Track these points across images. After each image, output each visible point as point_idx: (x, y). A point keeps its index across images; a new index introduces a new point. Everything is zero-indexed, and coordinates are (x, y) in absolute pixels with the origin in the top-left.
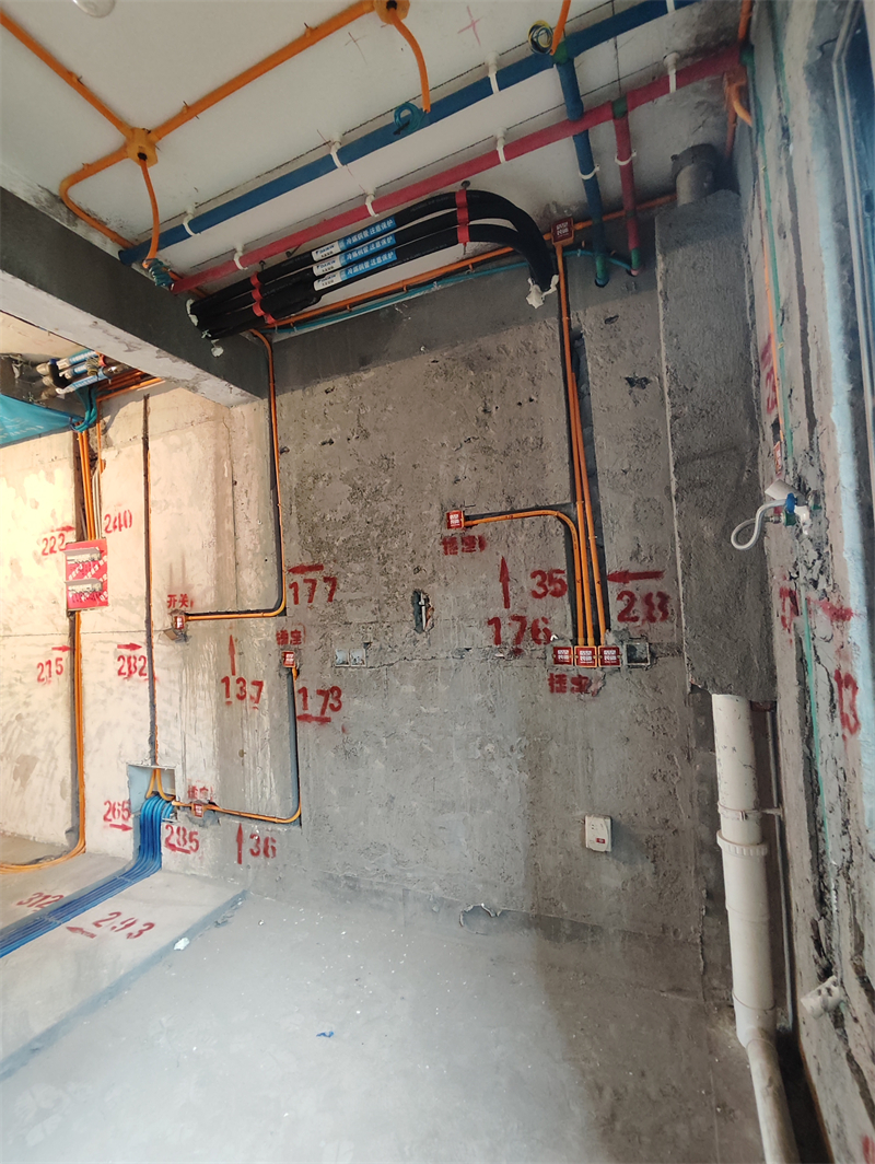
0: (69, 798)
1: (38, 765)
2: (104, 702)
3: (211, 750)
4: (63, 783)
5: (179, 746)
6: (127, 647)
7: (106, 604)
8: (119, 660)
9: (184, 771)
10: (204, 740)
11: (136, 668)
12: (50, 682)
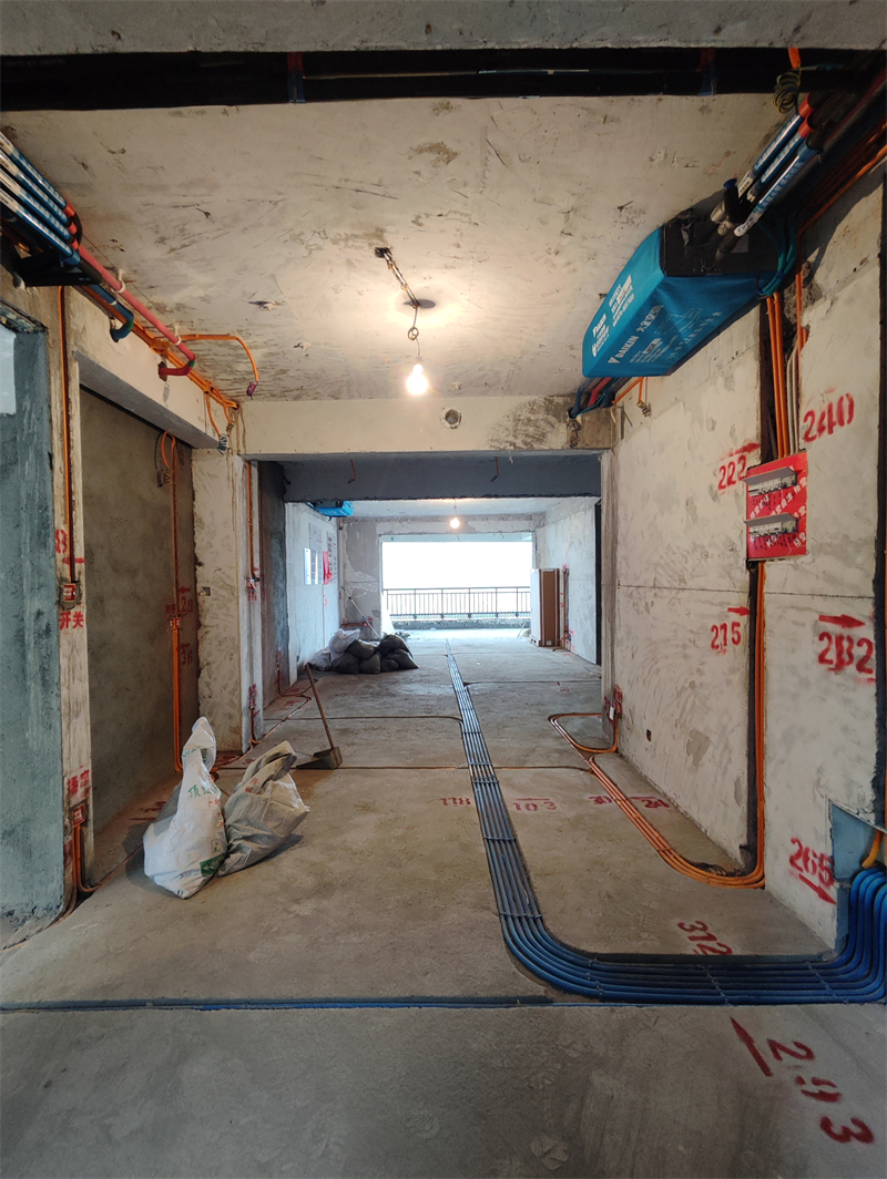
0: (744, 805)
1: (711, 748)
4: (737, 783)
6: (836, 620)
7: (802, 551)
8: (821, 638)
11: (851, 656)
12: (725, 651)
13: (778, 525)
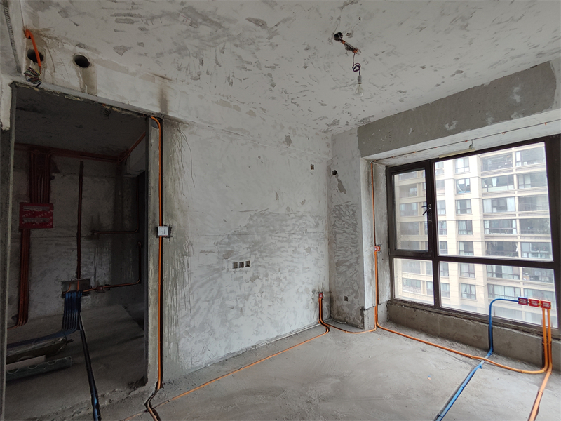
2: (46, 262)
3: (108, 270)
5: (92, 271)
7: (52, 227)
9: (95, 277)
10: (105, 267)
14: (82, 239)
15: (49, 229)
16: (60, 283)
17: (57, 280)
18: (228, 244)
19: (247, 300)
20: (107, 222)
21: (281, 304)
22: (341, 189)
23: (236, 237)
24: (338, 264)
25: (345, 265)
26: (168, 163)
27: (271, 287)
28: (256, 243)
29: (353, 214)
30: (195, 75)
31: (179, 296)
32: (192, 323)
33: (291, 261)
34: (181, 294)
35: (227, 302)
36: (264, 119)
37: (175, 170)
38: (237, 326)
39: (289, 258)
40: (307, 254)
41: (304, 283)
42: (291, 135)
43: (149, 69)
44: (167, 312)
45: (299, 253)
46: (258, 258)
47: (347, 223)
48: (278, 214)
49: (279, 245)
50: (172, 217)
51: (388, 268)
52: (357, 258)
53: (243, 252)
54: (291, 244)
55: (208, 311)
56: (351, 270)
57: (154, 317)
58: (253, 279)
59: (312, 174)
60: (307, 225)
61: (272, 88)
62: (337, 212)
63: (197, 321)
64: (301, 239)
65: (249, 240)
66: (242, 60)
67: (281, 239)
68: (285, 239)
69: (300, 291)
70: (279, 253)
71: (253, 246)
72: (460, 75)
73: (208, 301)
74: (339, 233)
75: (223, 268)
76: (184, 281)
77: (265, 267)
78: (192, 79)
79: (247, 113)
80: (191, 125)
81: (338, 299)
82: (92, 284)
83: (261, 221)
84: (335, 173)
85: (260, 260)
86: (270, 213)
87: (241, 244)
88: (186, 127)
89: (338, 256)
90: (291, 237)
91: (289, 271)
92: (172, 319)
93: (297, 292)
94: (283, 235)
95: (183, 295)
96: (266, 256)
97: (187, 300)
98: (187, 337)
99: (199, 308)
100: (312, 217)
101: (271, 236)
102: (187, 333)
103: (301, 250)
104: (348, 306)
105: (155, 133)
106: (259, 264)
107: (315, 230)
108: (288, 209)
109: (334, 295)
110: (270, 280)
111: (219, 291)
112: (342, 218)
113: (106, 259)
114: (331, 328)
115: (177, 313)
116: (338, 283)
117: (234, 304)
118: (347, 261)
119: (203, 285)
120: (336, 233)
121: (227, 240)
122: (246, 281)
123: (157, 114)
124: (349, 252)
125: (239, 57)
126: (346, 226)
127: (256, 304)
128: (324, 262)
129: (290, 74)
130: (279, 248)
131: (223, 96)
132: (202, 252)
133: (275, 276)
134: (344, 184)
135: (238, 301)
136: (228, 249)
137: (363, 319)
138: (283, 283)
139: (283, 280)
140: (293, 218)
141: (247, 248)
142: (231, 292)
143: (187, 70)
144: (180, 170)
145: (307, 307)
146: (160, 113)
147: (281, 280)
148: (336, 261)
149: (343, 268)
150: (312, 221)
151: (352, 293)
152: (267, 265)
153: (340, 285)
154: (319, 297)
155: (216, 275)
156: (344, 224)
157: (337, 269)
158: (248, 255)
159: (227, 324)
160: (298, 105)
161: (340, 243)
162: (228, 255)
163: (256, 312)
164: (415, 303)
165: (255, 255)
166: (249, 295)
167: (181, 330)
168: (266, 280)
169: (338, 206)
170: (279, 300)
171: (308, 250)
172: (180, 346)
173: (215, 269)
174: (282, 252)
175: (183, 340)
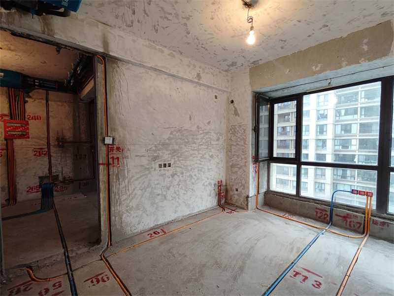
0: (7, 191)
2: (26, 163)
3: (71, 169)
5: (60, 169)
6: (39, 149)
8: (35, 152)
9: (62, 174)
10: (69, 167)
11: (43, 154)
13: (21, 133)
14: (51, 147)
15: (27, 139)
16: (37, 178)
17: (35, 175)
18: (155, 151)
19: (169, 189)
20: (68, 135)
21: (192, 193)
22: (236, 113)
23: (161, 146)
24: (232, 166)
25: (237, 167)
26: (110, 91)
27: (185, 181)
28: (175, 151)
29: (244, 132)
30: (129, 23)
31: (121, 186)
32: (131, 204)
33: (200, 164)
34: (123, 185)
35: (155, 191)
36: (181, 60)
37: (116, 96)
38: (161, 207)
39: (198, 162)
40: (211, 159)
41: (208, 179)
42: (201, 73)
43: (94, 16)
44: (113, 197)
45: (205, 158)
46: (176, 161)
47: (239, 138)
48: (191, 131)
49: (192, 152)
50: (115, 131)
51: (267, 170)
52: (246, 162)
53: (166, 157)
54: (200, 152)
55: (142, 197)
56: (241, 170)
57: (104, 200)
58: (173, 176)
59: (215, 102)
60: (211, 139)
61: (188, 35)
62: (233, 130)
63: (134, 203)
64: (207, 148)
65: (170, 148)
66: (164, 12)
67: (193, 148)
68: (195, 148)
69: (206, 184)
70: (191, 158)
71: (173, 153)
72: (326, 28)
73: (142, 190)
74: (234, 145)
75: (152, 168)
76: (124, 175)
77: (181, 167)
78: (127, 26)
79: (168, 55)
80: (128, 62)
81: (232, 190)
82: (61, 178)
83: (179, 135)
84: (232, 102)
85: (178, 162)
86: (185, 130)
87: (164, 151)
88: (124, 64)
89: (232, 161)
90: (200, 147)
91: (198, 170)
92: (117, 201)
93: (204, 185)
94: (194, 145)
95: (124, 185)
96: (182, 160)
97: (127, 189)
98: (127, 213)
99: (136, 194)
100: (215, 133)
101: (185, 146)
102: (127, 211)
103: (207, 156)
104: (238, 195)
105: (100, 68)
106: (177, 165)
107: (217, 143)
108: (198, 127)
109: (229, 187)
110: (184, 176)
111: (149, 183)
112: (236, 135)
113: (69, 161)
114: (226, 209)
115: (120, 198)
116: (232, 179)
117: (160, 192)
118: (238, 164)
119: (138, 179)
120: (232, 145)
121: (154, 148)
122: (168, 176)
123: (101, 53)
124: (240, 158)
125: (162, 8)
126: (239, 140)
127: (175, 193)
128: (223, 165)
129: (201, 24)
130: (191, 155)
131: (151, 40)
132: (137, 156)
133: (188, 174)
134: (238, 110)
135: (163, 190)
136: (155, 154)
137: (247, 204)
138: (194, 179)
139: (194, 177)
140: (201, 134)
141: (169, 154)
142: (157, 184)
143: (122, 18)
144: (119, 96)
145: (210, 195)
146: (103, 52)
147: (192, 177)
148: (231, 164)
149: (235, 169)
150: (215, 137)
151: (241, 186)
152: (182, 166)
153: (233, 181)
154: (218, 188)
155: (147, 172)
156: (237, 139)
157: (231, 170)
158: (170, 159)
159: (155, 205)
160: (206, 50)
161: (234, 152)
162: (155, 159)
163: (175, 198)
164: (283, 193)
165: (174, 159)
166: (170, 186)
167: (123, 208)
168: (182, 177)
169: (234, 126)
170: (190, 190)
171: (212, 156)
172: (123, 220)
173: (146, 168)
174: (194, 157)
175: (124, 216)
